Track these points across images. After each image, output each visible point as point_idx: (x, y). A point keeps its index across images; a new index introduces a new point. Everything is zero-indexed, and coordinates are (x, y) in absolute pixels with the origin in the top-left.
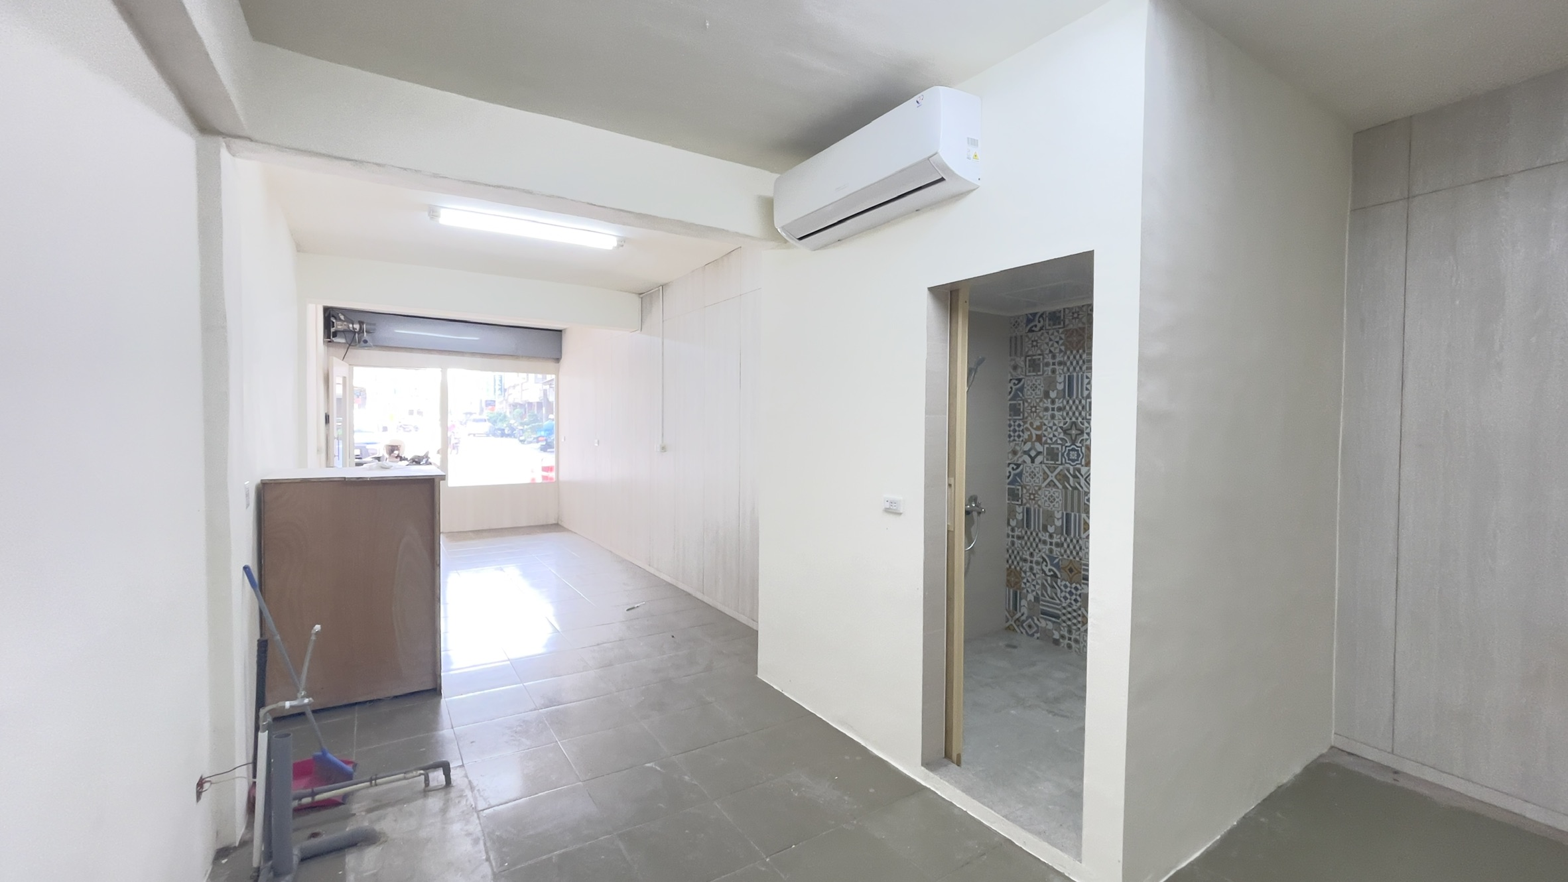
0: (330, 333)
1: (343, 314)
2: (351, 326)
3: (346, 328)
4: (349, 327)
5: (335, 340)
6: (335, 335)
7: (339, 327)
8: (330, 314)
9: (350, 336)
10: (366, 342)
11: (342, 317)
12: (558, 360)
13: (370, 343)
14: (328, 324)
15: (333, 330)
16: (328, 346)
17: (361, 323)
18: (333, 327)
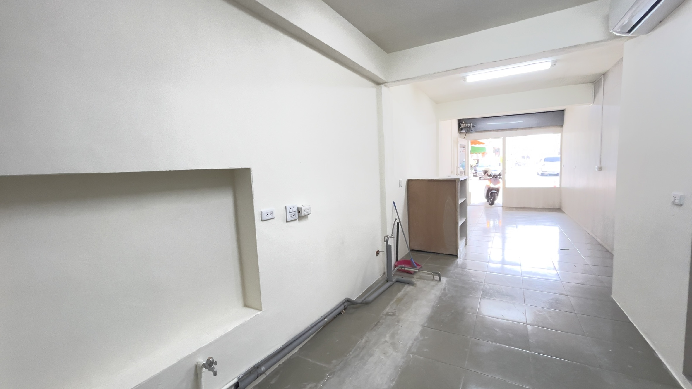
0: (460, 129)
1: (464, 121)
2: (467, 125)
3: (465, 126)
4: (466, 126)
5: (462, 131)
6: (462, 129)
7: (463, 126)
8: (460, 122)
9: (466, 129)
10: (472, 130)
11: (464, 122)
12: (562, 125)
13: (474, 131)
14: (459, 126)
15: (460, 128)
16: (460, 134)
17: (470, 123)
18: (461, 126)
